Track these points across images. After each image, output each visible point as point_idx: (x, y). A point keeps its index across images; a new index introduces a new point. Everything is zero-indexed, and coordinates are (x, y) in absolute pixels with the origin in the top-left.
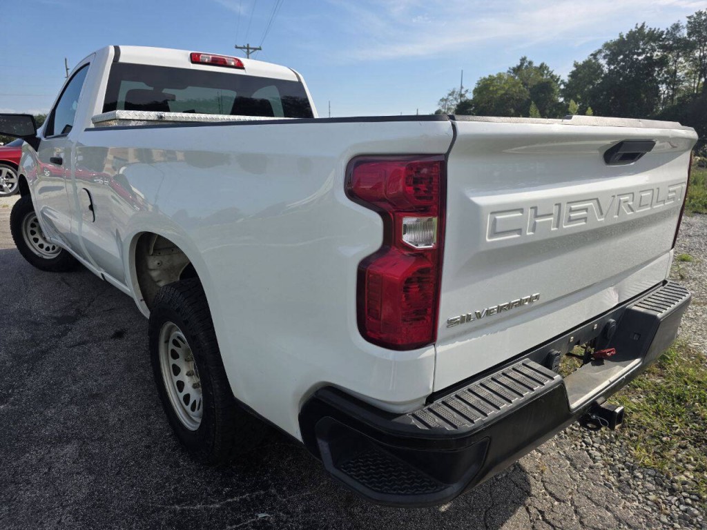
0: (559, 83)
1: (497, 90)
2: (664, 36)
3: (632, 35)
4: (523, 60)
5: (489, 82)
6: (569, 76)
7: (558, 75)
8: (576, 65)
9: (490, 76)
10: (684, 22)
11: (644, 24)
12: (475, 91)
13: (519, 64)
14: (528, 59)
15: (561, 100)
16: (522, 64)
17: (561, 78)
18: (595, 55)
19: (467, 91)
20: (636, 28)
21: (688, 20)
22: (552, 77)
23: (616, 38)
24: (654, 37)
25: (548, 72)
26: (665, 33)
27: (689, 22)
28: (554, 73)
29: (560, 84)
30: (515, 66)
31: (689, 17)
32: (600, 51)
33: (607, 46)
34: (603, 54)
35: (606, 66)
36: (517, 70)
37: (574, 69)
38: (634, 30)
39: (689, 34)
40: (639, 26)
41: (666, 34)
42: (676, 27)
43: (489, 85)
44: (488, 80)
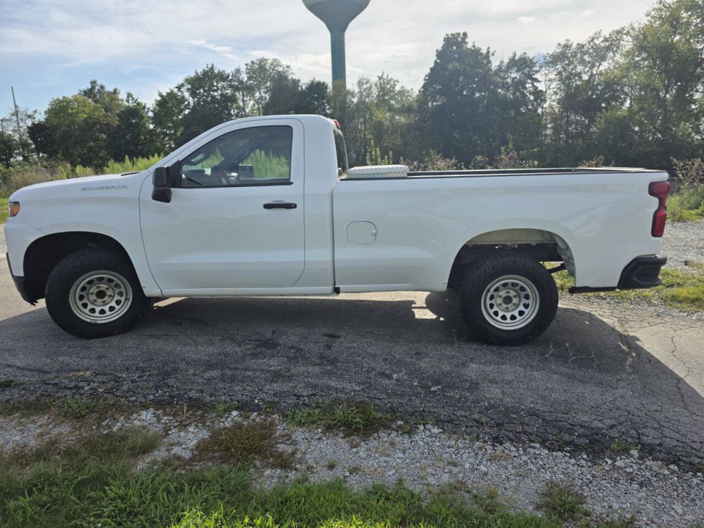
0: (146, 110)
1: (77, 112)
2: (230, 78)
3: (205, 73)
4: (94, 83)
5: (65, 104)
6: (155, 104)
7: (144, 103)
8: (161, 95)
9: (64, 97)
10: (243, 68)
11: (213, 65)
12: (48, 112)
13: (90, 87)
14: (99, 83)
15: (151, 127)
16: (93, 88)
17: (147, 106)
18: (179, 88)
19: (35, 111)
20: (207, 67)
21: (246, 66)
22: (138, 104)
23: (193, 75)
24: (222, 77)
25: (133, 99)
26: (231, 75)
27: (247, 69)
28: (139, 101)
29: (148, 111)
30: (86, 89)
31: (247, 65)
32: (182, 85)
33: (188, 81)
34: (186, 88)
35: (191, 99)
36: (89, 93)
37: (159, 98)
38: (206, 69)
39: (249, 78)
40: (210, 66)
41: (232, 76)
42: (238, 71)
43: (67, 107)
44: (63, 101)
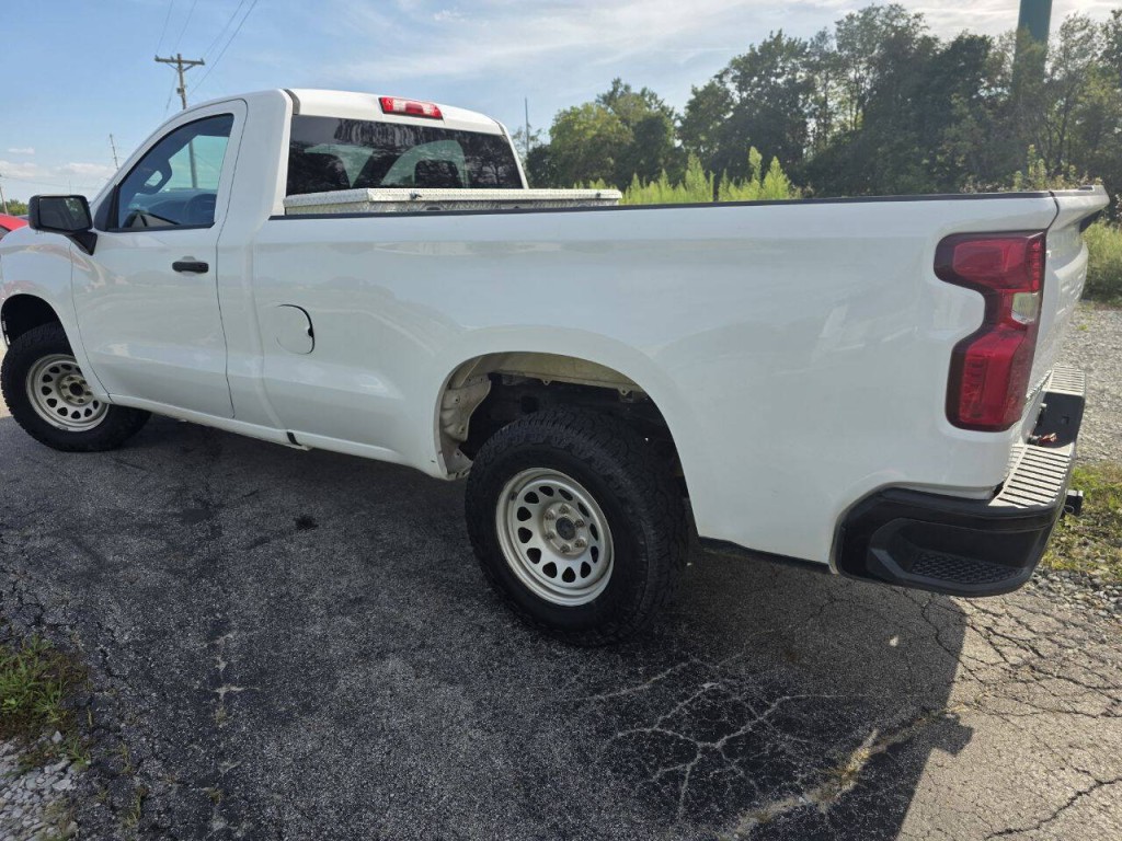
0: (673, 118)
1: (585, 128)
2: (808, 50)
3: (766, 47)
4: (617, 83)
5: (571, 117)
6: (686, 108)
7: (671, 106)
8: (695, 92)
9: (572, 108)
10: (832, 30)
11: (780, 31)
12: (552, 131)
13: (611, 89)
14: (623, 82)
15: (678, 143)
16: (615, 90)
17: (676, 111)
18: (720, 77)
19: (539, 131)
20: (771, 37)
21: (837, 26)
22: (663, 109)
23: (746, 52)
24: (795, 50)
25: (657, 102)
26: (809, 45)
27: (839, 30)
28: (665, 104)
29: (675, 120)
30: (606, 93)
31: (839, 23)
32: (726, 72)
33: (735, 64)
34: (731, 76)
35: (737, 93)
36: (609, 99)
37: (693, 97)
38: (768, 40)
39: (840, 47)
40: (775, 35)
41: (811, 47)
42: (823, 36)
43: (574, 121)
44: (571, 113)
